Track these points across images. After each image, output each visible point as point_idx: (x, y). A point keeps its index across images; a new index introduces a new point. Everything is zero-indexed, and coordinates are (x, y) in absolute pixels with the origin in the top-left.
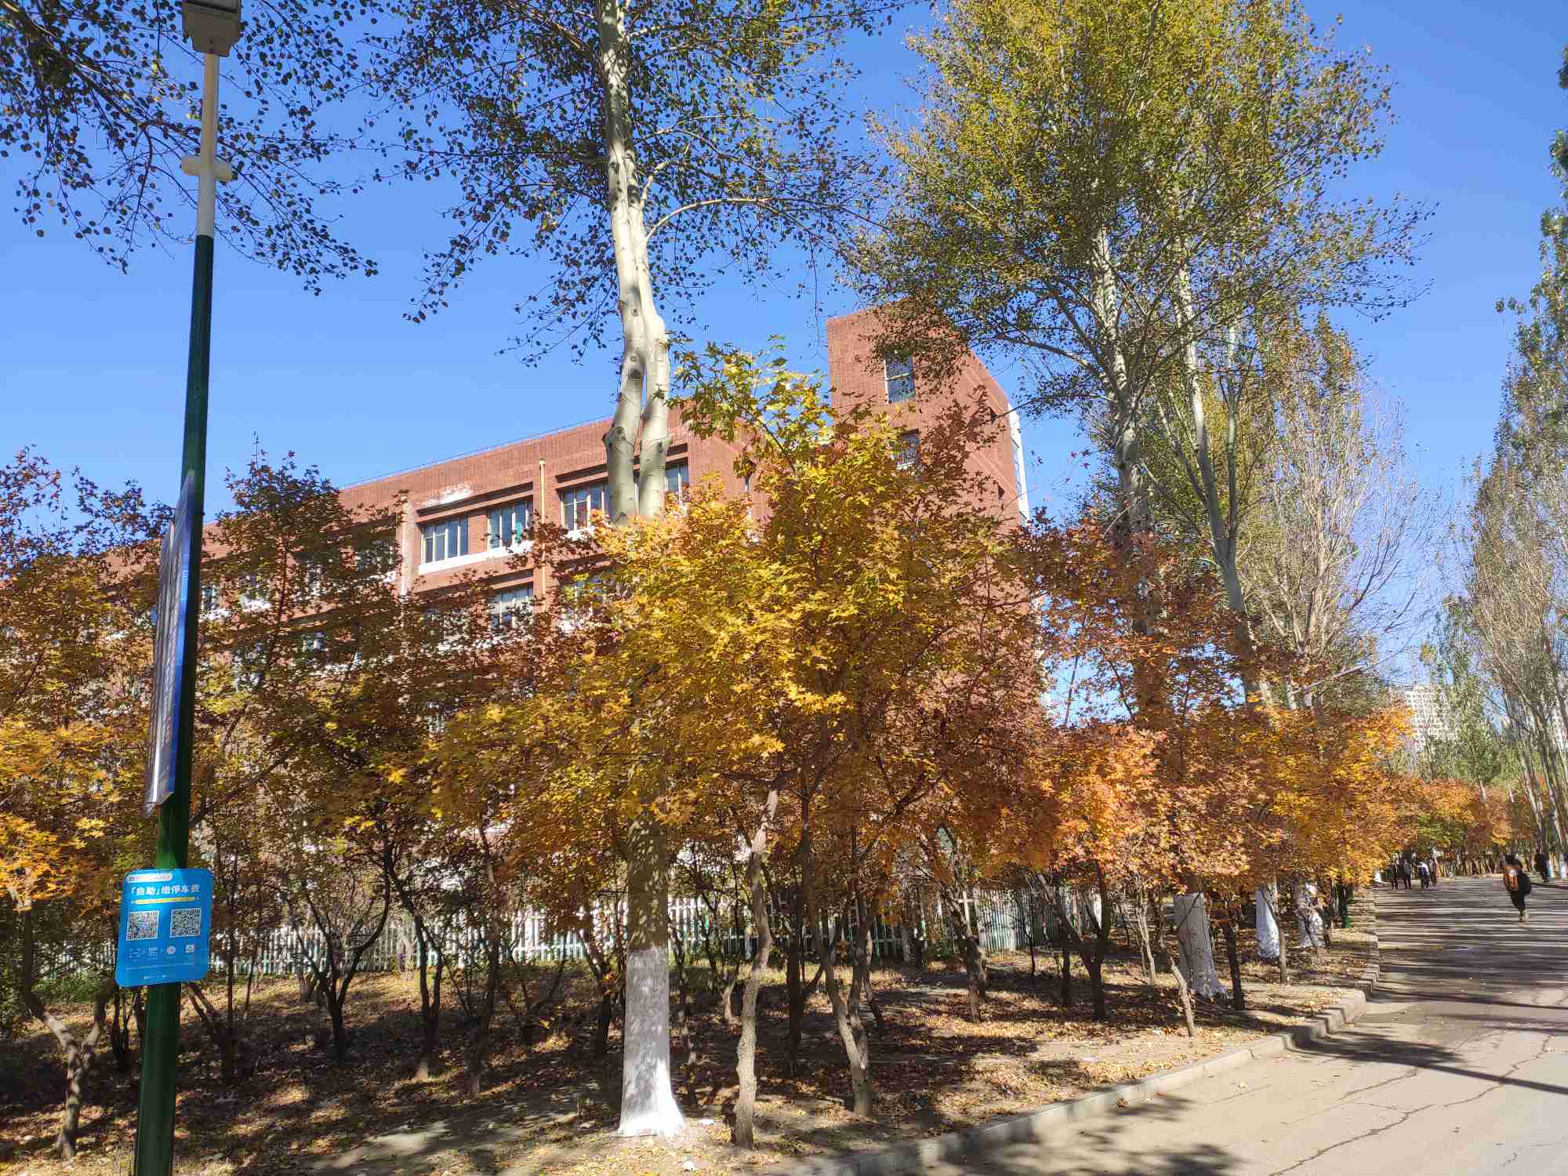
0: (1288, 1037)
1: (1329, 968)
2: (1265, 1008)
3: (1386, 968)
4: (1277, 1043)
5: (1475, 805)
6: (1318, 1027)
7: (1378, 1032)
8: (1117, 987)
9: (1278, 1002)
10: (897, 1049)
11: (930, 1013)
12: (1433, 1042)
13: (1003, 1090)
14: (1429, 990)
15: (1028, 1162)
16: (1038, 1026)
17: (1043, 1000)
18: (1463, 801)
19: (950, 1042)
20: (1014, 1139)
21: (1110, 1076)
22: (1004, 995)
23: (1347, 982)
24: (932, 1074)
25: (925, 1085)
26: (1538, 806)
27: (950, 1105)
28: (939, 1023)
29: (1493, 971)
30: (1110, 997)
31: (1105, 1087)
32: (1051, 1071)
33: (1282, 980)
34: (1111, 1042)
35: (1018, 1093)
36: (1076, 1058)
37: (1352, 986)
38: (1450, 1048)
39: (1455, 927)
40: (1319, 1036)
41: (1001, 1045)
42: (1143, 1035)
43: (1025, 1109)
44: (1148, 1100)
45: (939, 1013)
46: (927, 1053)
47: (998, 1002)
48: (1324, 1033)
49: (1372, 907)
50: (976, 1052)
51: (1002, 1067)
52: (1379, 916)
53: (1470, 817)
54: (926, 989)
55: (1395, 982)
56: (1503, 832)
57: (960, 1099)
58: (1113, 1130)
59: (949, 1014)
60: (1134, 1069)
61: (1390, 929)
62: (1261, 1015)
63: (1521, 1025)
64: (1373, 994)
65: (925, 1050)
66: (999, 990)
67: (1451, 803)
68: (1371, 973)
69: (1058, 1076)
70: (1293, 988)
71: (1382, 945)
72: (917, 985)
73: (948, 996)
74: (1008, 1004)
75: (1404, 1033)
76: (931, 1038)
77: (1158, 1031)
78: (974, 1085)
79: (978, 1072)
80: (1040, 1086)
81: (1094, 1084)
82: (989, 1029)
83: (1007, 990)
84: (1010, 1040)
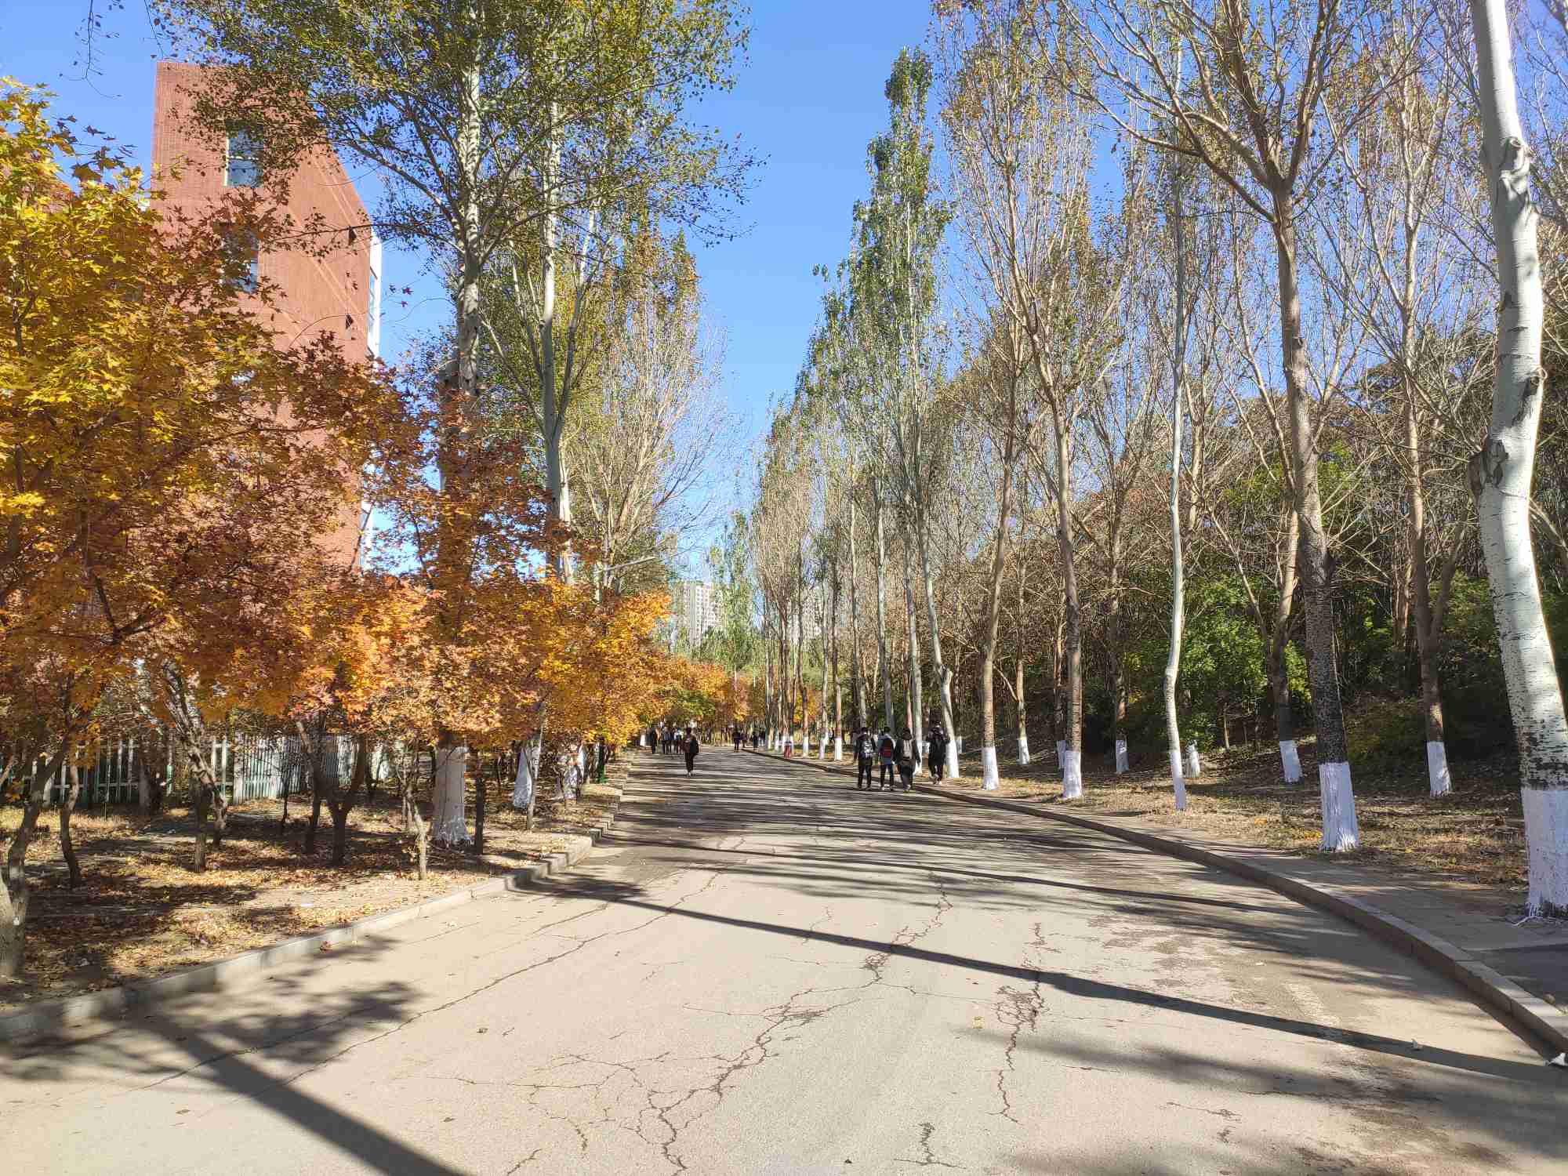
0: (510, 878)
1: (570, 818)
2: (500, 853)
3: (619, 818)
4: (497, 884)
5: (727, 687)
6: (541, 869)
7: (591, 873)
8: (369, 835)
9: (513, 847)
10: (88, 900)
11: (147, 861)
12: (630, 880)
13: (197, 940)
14: (645, 837)
15: (196, 1012)
16: (264, 874)
17: (284, 848)
18: (719, 683)
19: (155, 893)
20: (191, 989)
21: (320, 920)
22: (244, 843)
23: (580, 830)
24: (120, 926)
25: (103, 939)
26: (770, 691)
27: (125, 961)
28: (155, 873)
29: (699, 821)
30: (356, 844)
31: (313, 931)
32: (260, 918)
33: (527, 828)
34: (337, 887)
35: (212, 942)
36: (293, 904)
37: (584, 834)
38: (641, 885)
39: (686, 786)
40: (539, 878)
41: (218, 895)
42: (373, 880)
43: (217, 957)
44: (355, 942)
45: (157, 862)
46: (124, 904)
47: (233, 850)
48: (545, 874)
49: (629, 767)
50: (182, 902)
51: (206, 917)
52: (631, 774)
53: (721, 696)
54: (155, 838)
55: (624, 829)
56: (742, 711)
57: (140, 951)
58: (306, 973)
59: (170, 863)
60: (348, 914)
61: (638, 785)
62: (493, 859)
63: (701, 865)
64: (600, 840)
65: (123, 901)
66: (239, 838)
67: (710, 683)
68: (605, 822)
69: (266, 924)
70: (534, 835)
71: (624, 799)
72: (144, 832)
73: (177, 844)
74: (244, 852)
75: (611, 874)
76: (135, 889)
77: (390, 876)
78: (168, 936)
79: (175, 923)
80: (242, 934)
81: (302, 930)
82: (213, 878)
83: (248, 839)
84: (228, 888)
